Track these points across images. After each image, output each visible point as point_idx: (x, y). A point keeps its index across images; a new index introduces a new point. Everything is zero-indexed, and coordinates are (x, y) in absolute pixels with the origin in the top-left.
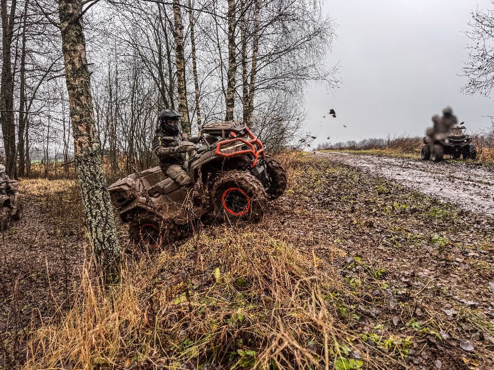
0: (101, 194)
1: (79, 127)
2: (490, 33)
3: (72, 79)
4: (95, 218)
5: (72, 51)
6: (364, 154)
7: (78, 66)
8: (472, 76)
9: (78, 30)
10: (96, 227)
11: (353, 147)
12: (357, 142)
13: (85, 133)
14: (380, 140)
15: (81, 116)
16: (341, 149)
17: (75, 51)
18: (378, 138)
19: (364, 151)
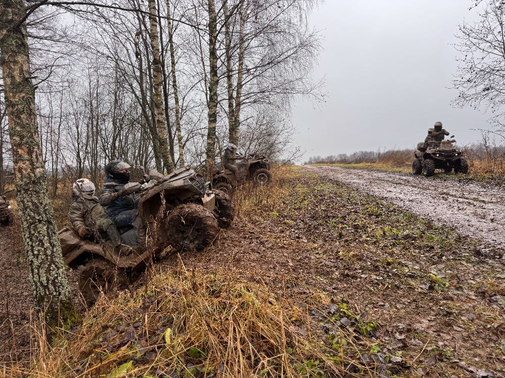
0: (45, 228)
1: (19, 150)
2: (478, 45)
3: (11, 94)
4: (37, 258)
5: (11, 62)
6: (354, 168)
7: (18, 79)
8: (461, 89)
9: (20, 39)
10: (39, 267)
11: (344, 161)
12: (348, 155)
13: (26, 157)
14: (371, 152)
15: (22, 137)
16: (332, 162)
17: (15, 62)
18: (368, 151)
19: (355, 165)
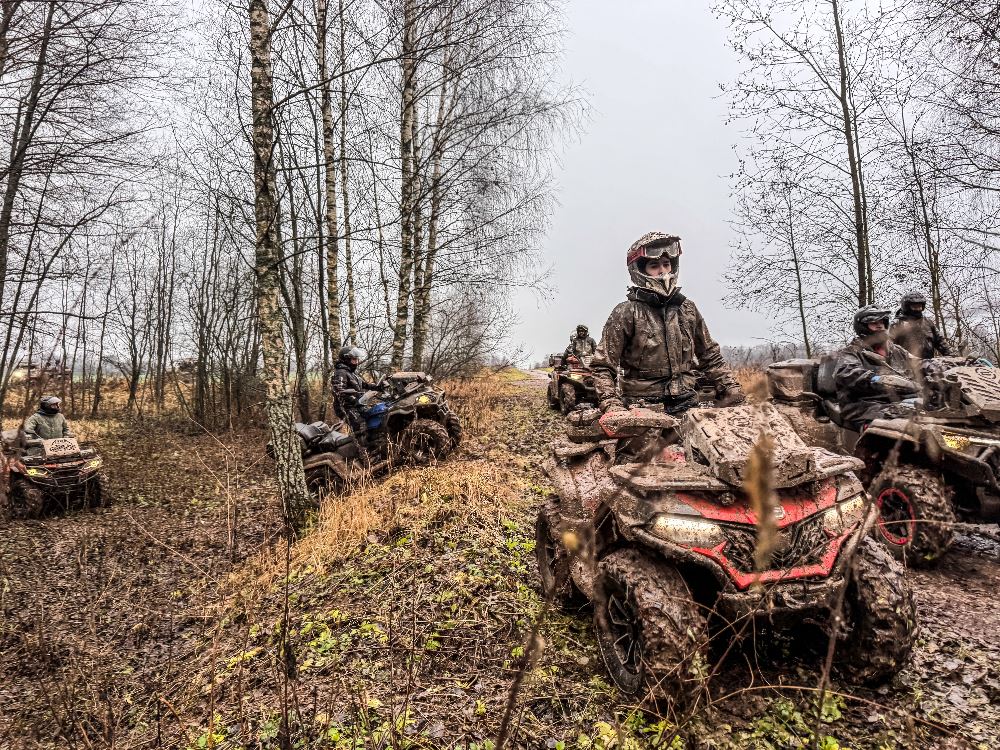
7: (275, 309)
13: (279, 375)
15: (276, 359)
17: (273, 295)
